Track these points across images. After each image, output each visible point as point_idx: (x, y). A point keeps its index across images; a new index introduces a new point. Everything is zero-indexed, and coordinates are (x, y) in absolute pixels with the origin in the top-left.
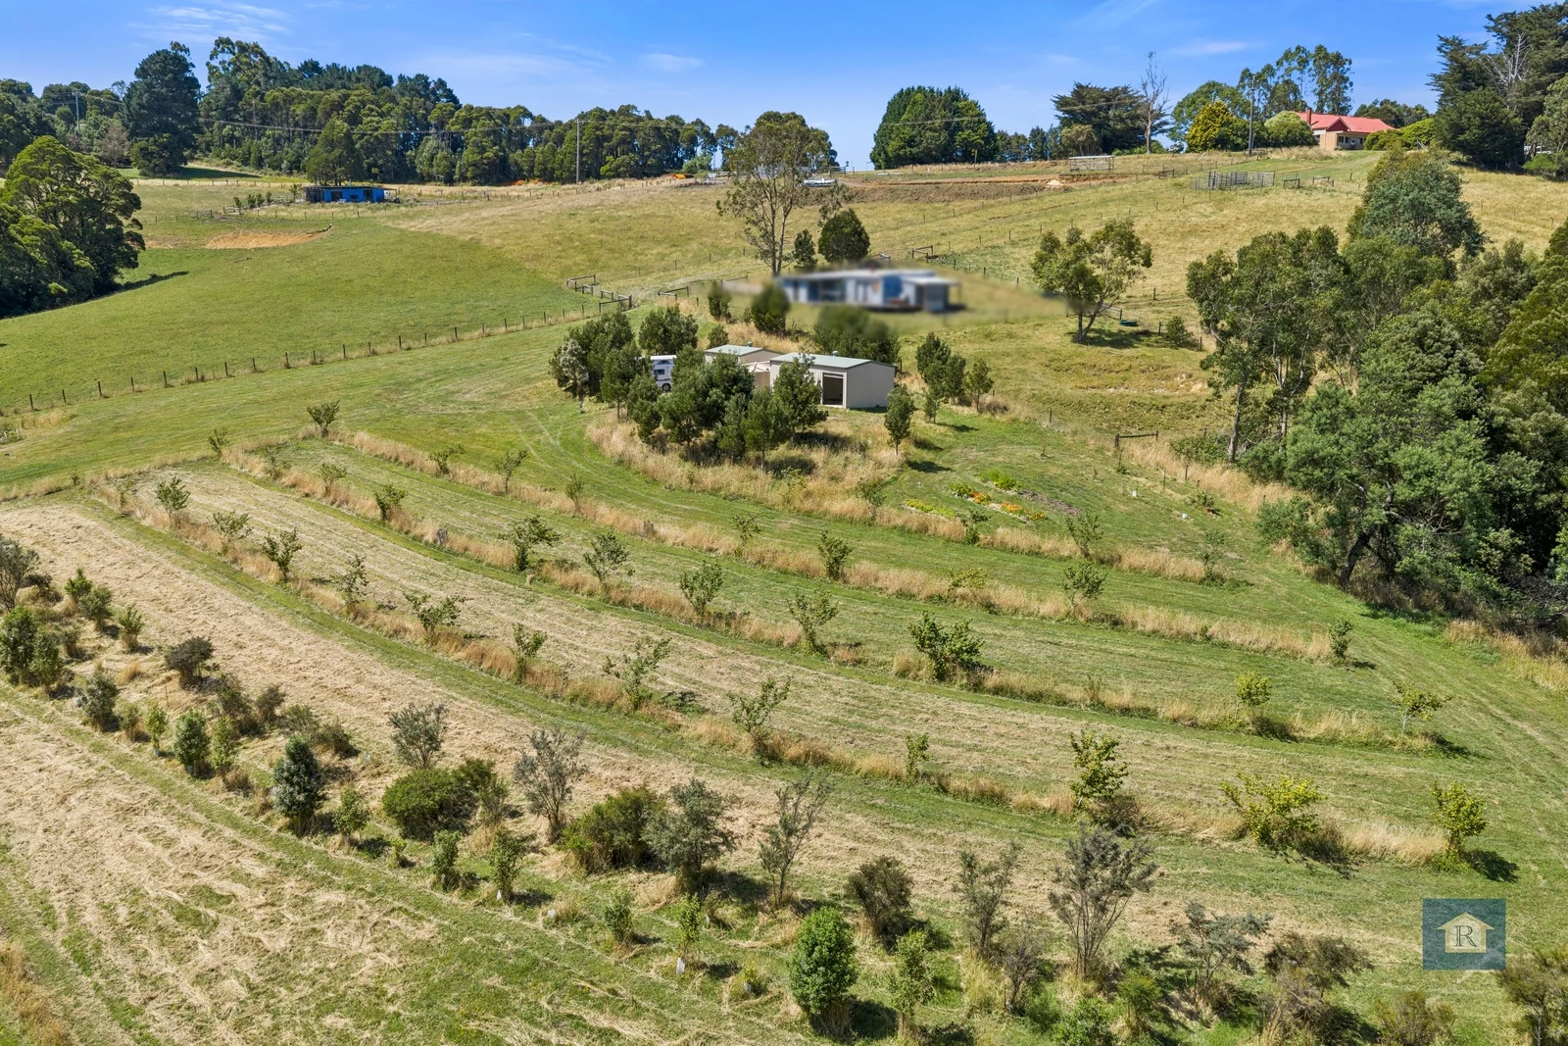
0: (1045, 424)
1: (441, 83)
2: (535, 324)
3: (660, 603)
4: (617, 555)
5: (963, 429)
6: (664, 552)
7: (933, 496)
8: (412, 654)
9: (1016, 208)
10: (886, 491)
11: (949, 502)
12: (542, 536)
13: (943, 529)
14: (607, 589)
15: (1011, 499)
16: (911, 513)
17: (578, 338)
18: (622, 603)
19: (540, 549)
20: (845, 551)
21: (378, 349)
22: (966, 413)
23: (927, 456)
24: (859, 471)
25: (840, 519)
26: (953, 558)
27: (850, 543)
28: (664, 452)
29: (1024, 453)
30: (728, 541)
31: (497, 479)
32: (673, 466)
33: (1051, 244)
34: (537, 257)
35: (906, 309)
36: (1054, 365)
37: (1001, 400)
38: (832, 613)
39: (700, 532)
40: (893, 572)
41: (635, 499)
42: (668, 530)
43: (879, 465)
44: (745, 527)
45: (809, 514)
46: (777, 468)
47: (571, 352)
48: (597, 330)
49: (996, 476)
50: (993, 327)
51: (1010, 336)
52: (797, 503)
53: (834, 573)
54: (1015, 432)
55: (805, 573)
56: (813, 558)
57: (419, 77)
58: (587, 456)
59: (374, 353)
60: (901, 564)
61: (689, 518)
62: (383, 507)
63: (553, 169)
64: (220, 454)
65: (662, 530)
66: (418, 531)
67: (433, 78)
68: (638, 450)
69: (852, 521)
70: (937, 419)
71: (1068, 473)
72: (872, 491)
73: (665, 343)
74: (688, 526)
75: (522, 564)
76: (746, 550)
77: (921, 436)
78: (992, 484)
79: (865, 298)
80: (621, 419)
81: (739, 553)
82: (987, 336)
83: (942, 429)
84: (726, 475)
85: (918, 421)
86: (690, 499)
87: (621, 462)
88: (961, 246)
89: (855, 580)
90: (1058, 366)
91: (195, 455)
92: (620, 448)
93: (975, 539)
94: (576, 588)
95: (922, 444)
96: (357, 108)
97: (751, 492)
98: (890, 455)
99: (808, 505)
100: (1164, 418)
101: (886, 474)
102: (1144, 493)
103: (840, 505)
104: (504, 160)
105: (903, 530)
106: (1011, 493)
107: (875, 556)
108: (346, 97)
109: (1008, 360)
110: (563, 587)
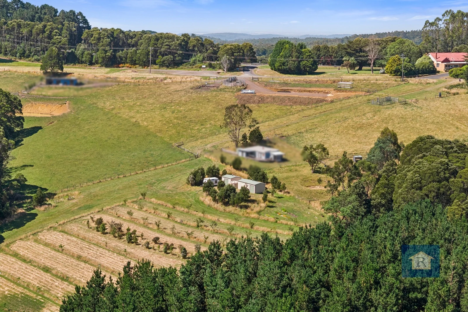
0: (297, 197)
1: (80, 14)
2: (174, 164)
3: (223, 232)
4: (216, 225)
5: (280, 198)
6: (222, 224)
7: (270, 213)
8: (186, 240)
9: (313, 111)
10: (262, 213)
11: (273, 214)
12: (202, 221)
13: (271, 220)
14: (214, 230)
15: (285, 214)
16: (266, 217)
17: (193, 174)
18: (217, 232)
19: (202, 224)
20: (254, 224)
21: (138, 172)
22: (281, 194)
23: (271, 204)
24: (257, 209)
25: (253, 218)
26: (272, 225)
27: (254, 223)
28: (217, 203)
29: (290, 204)
30: (233, 222)
31: (186, 210)
32: (220, 206)
33: (306, 148)
34: (160, 131)
35: (271, 162)
36: (304, 180)
37: (288, 191)
38: (251, 234)
39: (227, 221)
40: (262, 227)
41: (214, 214)
42: (222, 220)
43: (261, 207)
44: (236, 219)
45: (247, 217)
46: (241, 207)
47: (192, 178)
48: (197, 172)
49: (283, 209)
50: (292, 167)
51: (296, 170)
52: (245, 215)
53: (252, 227)
54: (290, 199)
55: (247, 228)
56: (248, 225)
57: (71, 11)
58: (201, 204)
59: (137, 173)
60: (263, 226)
61: (225, 218)
62: (168, 216)
63: (136, 60)
64: (126, 203)
65: (221, 220)
66: (176, 220)
67: (77, 12)
68: (212, 203)
69: (255, 219)
70: (274, 196)
71: (298, 208)
72: (259, 213)
73: (212, 174)
74: (225, 220)
75: (198, 226)
76: (236, 224)
77: (270, 200)
78: (283, 211)
79: (261, 157)
80: (207, 195)
81: (235, 224)
82: (290, 171)
83: (275, 198)
84: (230, 208)
85: (269, 196)
86: (224, 213)
87: (209, 206)
88: (291, 132)
89: (255, 228)
90: (305, 180)
91: (121, 204)
92: (208, 203)
93: (277, 222)
94: (209, 230)
95: (270, 202)
96: (51, 32)
97: (236, 212)
98: (263, 205)
99: (247, 215)
100: (322, 195)
101: (262, 209)
102: (311, 213)
103: (253, 215)
104: (114, 56)
105: (264, 220)
106: (286, 213)
107: (258, 225)
108: (45, 26)
109: (294, 179)
110: (206, 230)
